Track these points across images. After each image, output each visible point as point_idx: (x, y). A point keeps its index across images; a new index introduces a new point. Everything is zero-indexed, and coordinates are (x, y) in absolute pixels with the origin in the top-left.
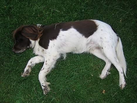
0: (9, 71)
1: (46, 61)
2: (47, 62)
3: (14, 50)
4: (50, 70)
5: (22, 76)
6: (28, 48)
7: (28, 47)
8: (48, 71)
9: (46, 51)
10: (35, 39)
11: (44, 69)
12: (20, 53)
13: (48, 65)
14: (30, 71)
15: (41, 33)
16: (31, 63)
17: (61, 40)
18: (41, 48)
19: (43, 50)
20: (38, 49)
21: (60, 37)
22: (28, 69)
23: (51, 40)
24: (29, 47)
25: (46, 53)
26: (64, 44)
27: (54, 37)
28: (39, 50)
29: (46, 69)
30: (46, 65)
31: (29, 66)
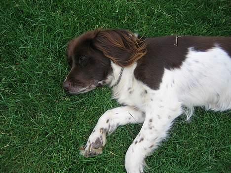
0: (49, 138)
1: (151, 121)
2: (153, 124)
3: (67, 85)
4: (156, 144)
5: (83, 153)
6: (100, 84)
7: (101, 82)
8: (152, 146)
9: (154, 94)
10: (124, 64)
11: (142, 139)
12: (80, 96)
13: (156, 130)
14: (104, 141)
15: (143, 51)
16: (108, 121)
17: (191, 71)
18: (139, 87)
19: (146, 92)
20: (130, 88)
21: (190, 64)
22: (101, 137)
23: (169, 69)
24: (104, 82)
25: (152, 100)
26: (196, 83)
27: (176, 63)
28: (130, 92)
29: (147, 140)
30: (148, 131)
31: (102, 129)
